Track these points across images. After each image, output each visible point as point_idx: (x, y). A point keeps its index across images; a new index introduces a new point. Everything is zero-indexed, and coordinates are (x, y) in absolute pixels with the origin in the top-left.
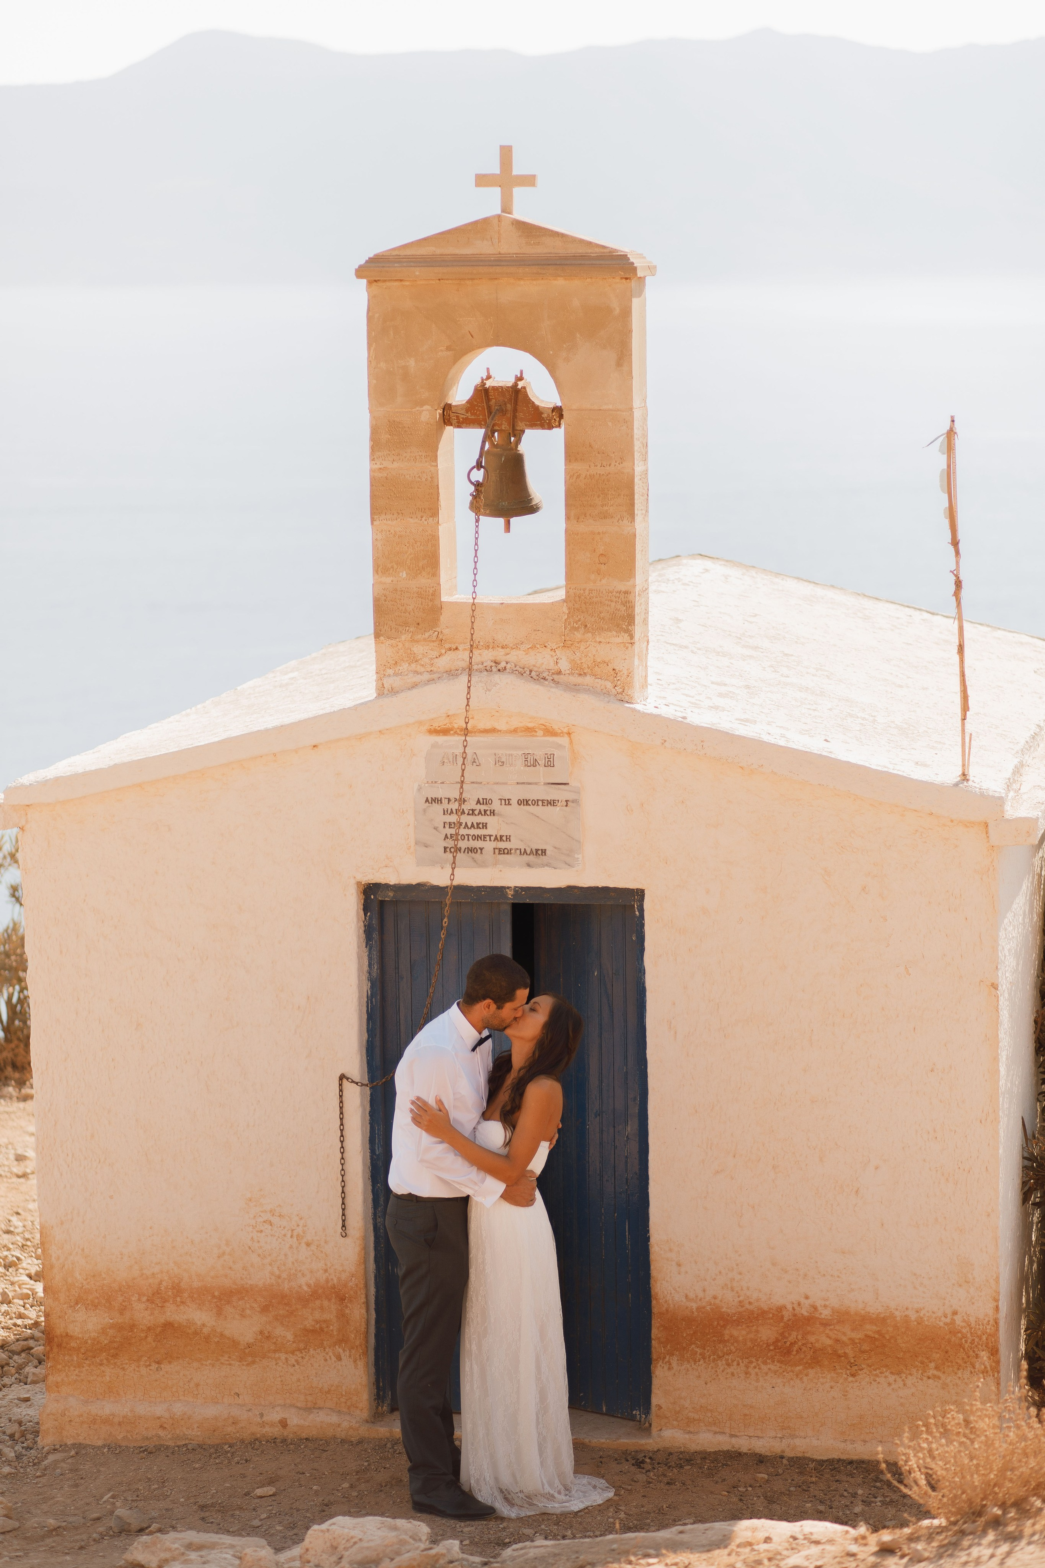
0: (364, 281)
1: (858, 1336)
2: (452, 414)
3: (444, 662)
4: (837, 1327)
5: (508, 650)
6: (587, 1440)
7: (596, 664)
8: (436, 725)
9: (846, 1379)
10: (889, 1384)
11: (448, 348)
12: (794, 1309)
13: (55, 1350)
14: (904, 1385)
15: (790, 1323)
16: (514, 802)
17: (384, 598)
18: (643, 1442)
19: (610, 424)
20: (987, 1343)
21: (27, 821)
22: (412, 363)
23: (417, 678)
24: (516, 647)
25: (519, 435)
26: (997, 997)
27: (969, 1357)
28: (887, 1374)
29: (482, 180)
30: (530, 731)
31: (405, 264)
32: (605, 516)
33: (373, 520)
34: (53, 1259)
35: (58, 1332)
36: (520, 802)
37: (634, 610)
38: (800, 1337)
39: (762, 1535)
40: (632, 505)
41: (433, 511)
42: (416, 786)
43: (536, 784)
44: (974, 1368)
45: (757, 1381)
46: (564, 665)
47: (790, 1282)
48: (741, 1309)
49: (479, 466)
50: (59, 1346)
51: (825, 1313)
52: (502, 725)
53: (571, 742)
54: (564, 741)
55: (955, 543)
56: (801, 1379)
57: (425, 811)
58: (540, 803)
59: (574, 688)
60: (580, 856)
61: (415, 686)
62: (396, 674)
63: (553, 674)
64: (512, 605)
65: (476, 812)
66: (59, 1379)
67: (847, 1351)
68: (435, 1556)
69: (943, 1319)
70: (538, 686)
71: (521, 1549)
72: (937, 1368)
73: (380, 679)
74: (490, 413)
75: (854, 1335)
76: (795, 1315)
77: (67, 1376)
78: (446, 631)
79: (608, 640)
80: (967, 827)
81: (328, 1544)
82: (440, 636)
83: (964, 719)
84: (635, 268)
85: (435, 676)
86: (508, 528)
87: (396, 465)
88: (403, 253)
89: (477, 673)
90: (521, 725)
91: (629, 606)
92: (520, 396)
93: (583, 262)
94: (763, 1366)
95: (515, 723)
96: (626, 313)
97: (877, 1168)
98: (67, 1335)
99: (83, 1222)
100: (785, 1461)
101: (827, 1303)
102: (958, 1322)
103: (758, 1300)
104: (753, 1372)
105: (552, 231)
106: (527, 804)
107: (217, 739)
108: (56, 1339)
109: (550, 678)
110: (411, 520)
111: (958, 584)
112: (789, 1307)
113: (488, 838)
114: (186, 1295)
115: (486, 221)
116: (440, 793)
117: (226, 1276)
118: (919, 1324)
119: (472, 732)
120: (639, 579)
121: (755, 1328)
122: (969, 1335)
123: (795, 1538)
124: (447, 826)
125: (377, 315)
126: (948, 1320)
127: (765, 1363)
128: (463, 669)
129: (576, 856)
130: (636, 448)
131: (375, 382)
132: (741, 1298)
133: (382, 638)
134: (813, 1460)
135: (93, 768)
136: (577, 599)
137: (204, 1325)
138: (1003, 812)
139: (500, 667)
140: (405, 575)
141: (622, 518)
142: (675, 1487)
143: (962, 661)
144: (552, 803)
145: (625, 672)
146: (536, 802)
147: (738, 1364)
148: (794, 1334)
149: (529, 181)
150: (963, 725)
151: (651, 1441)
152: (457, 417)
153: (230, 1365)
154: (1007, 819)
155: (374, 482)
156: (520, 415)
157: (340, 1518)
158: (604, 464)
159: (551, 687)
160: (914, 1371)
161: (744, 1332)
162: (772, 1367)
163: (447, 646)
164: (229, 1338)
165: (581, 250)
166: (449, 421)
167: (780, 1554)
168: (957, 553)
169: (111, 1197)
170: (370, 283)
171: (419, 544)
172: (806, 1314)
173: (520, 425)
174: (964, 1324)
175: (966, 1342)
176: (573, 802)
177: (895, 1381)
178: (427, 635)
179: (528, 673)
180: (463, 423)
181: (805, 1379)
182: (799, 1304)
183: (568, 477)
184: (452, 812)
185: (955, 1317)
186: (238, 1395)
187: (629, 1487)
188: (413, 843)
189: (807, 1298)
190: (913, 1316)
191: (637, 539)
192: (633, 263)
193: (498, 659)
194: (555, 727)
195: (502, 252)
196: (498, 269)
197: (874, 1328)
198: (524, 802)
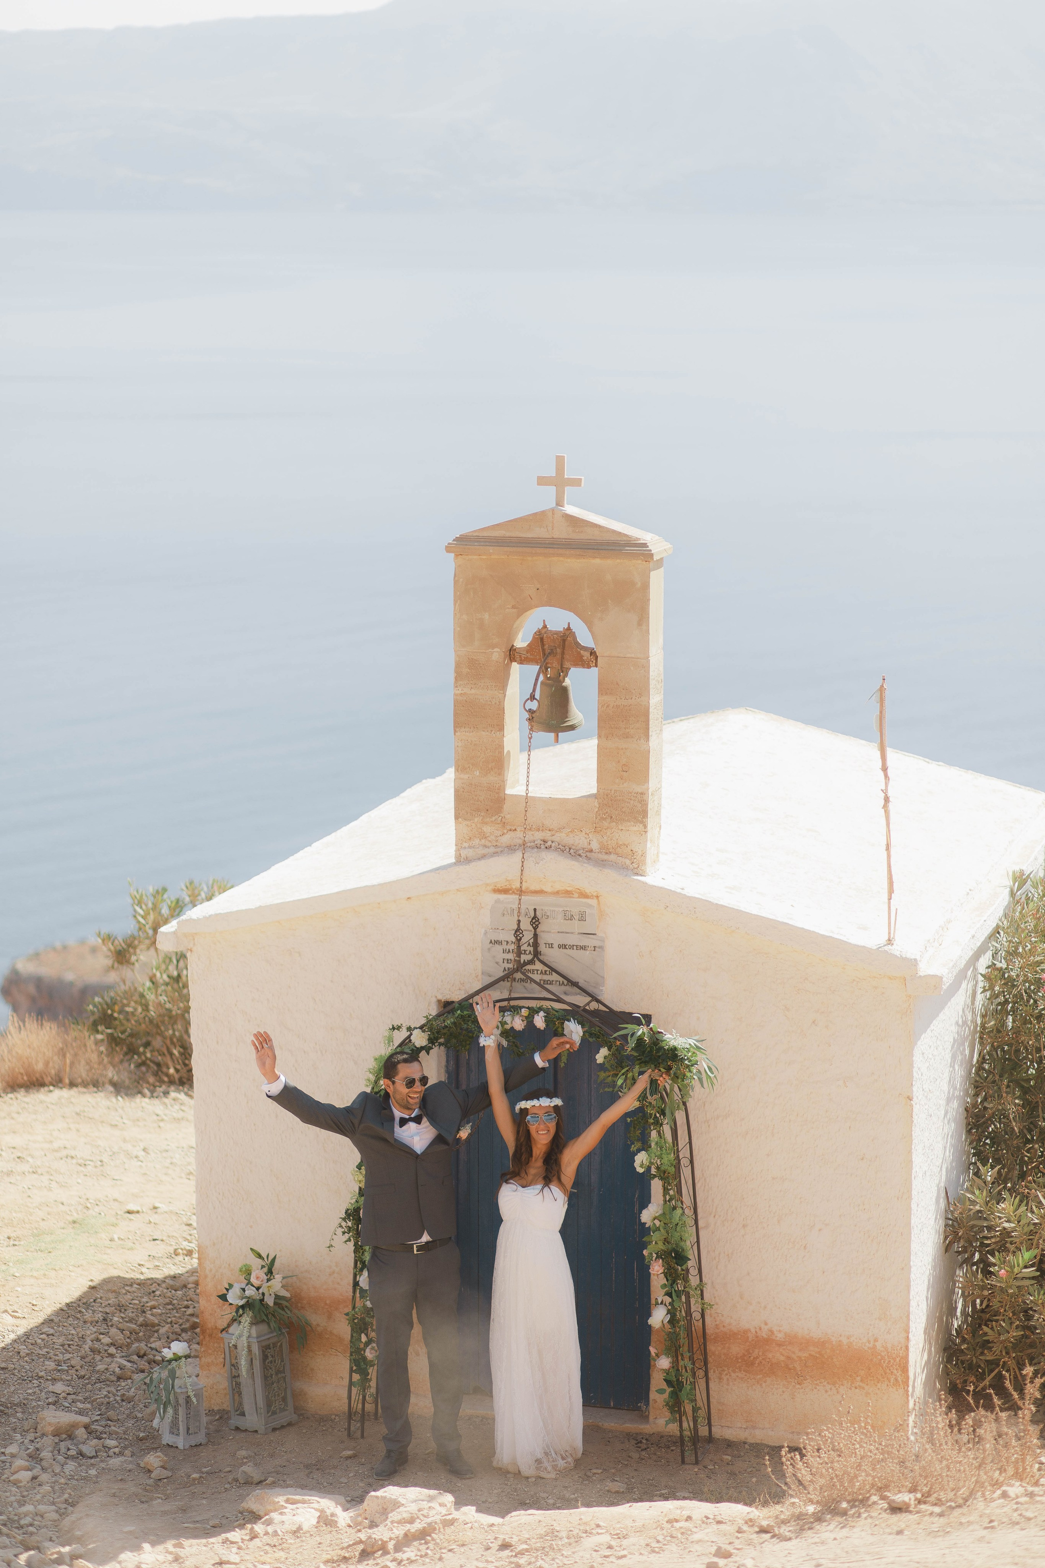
0: (453, 555)
1: (804, 1355)
2: (516, 654)
3: (506, 839)
4: (789, 1348)
5: (553, 833)
6: (600, 1424)
7: (619, 846)
8: (499, 886)
9: (794, 1386)
10: (826, 1391)
11: (513, 607)
12: (756, 1332)
13: (207, 1339)
14: (838, 1392)
15: (753, 1342)
16: (556, 946)
17: (462, 790)
18: (642, 1427)
19: (632, 668)
20: (900, 1364)
21: (194, 944)
22: (486, 616)
23: (486, 851)
24: (560, 830)
25: (564, 671)
26: (912, 1106)
27: (886, 1374)
28: (825, 1383)
29: (542, 481)
30: (568, 893)
31: (482, 544)
32: (627, 736)
33: (455, 732)
34: (207, 1271)
35: (210, 1326)
36: (560, 946)
37: (647, 807)
38: (761, 1354)
39: (686, 1513)
40: (648, 729)
41: (501, 728)
42: (483, 931)
43: (572, 933)
44: (890, 1382)
45: (728, 1384)
46: (595, 846)
47: (753, 1312)
48: (717, 1331)
49: (532, 697)
50: (210, 1336)
51: (780, 1336)
52: (548, 889)
53: (599, 903)
54: (593, 902)
55: (885, 769)
56: (761, 1385)
57: (489, 949)
58: (575, 947)
59: (602, 864)
60: (603, 988)
61: (483, 857)
62: (470, 847)
63: (587, 851)
64: (556, 799)
65: (527, 952)
66: (210, 1361)
67: (796, 1366)
68: (451, 1520)
69: (867, 1344)
70: (574, 863)
71: (517, 1516)
72: (861, 1381)
73: (457, 850)
74: (544, 654)
75: (800, 1354)
76: (757, 1337)
77: (216, 1358)
78: (508, 816)
79: (627, 828)
80: (890, 978)
81: (380, 1507)
82: (503, 820)
83: (890, 899)
84: (652, 555)
85: (499, 850)
86: (557, 740)
87: (473, 691)
88: (481, 534)
89: (530, 849)
90: (563, 888)
91: (644, 804)
92: (566, 643)
93: (614, 548)
94: (733, 1374)
95: (558, 887)
96: (646, 586)
97: (820, 1230)
98: (216, 1328)
99: (230, 1244)
100: (747, 1446)
101: (781, 1329)
102: (878, 1348)
103: (730, 1324)
104: (725, 1378)
105: (592, 523)
106: (565, 948)
107: (336, 890)
108: (208, 1331)
109: (584, 855)
110: (483, 733)
111: (887, 799)
112: (753, 1331)
113: (536, 972)
114: (305, 1302)
115: (543, 511)
116: (501, 937)
117: (335, 1289)
118: (849, 1347)
119: (525, 892)
120: (652, 784)
121: (727, 1345)
122: (886, 1357)
123: (707, 1518)
124: (506, 962)
125: (461, 580)
126: (871, 1345)
127: (734, 1372)
128: (520, 846)
129: (601, 988)
130: (651, 687)
131: (459, 629)
132: (717, 1323)
133: (460, 820)
134: (768, 1446)
135: (244, 908)
136: (605, 797)
137: (318, 1325)
138: (917, 970)
139: (547, 845)
140: (478, 774)
141: (639, 738)
142: (661, 1463)
143: (889, 856)
144: (583, 948)
145: (640, 853)
146: (572, 947)
147: (714, 1372)
148: (757, 1351)
149: (577, 483)
150: (889, 903)
151: (648, 1426)
152: (520, 656)
153: (337, 1355)
154: (920, 976)
155: (456, 703)
156: (567, 657)
157: (391, 1487)
158: (627, 697)
159: (584, 863)
160: (845, 1382)
161: (719, 1348)
162: (740, 1375)
163: (508, 827)
164: (336, 1336)
165: (613, 538)
166: (514, 659)
167: (691, 1531)
168: (886, 776)
169: (251, 1227)
170: (456, 556)
171: (489, 751)
172: (765, 1336)
173: (567, 664)
174: (883, 1349)
175: (884, 1362)
176: (599, 947)
177: (831, 1389)
178: (494, 818)
179: (568, 850)
180: (524, 660)
181: (764, 1384)
182: (760, 1329)
183: (600, 706)
184: (509, 951)
185: (876, 1344)
186: (342, 1378)
187: (626, 1463)
188: (480, 973)
189: (766, 1324)
190: (845, 1341)
191: (651, 754)
192: (651, 551)
193: (546, 839)
194: (588, 891)
195: (555, 537)
196: (551, 551)
197: (816, 1349)
198: (564, 947)
